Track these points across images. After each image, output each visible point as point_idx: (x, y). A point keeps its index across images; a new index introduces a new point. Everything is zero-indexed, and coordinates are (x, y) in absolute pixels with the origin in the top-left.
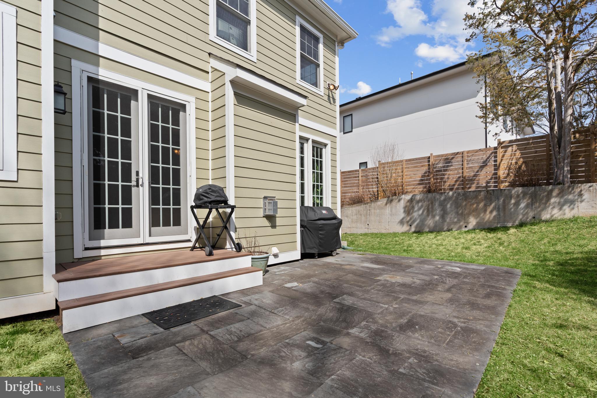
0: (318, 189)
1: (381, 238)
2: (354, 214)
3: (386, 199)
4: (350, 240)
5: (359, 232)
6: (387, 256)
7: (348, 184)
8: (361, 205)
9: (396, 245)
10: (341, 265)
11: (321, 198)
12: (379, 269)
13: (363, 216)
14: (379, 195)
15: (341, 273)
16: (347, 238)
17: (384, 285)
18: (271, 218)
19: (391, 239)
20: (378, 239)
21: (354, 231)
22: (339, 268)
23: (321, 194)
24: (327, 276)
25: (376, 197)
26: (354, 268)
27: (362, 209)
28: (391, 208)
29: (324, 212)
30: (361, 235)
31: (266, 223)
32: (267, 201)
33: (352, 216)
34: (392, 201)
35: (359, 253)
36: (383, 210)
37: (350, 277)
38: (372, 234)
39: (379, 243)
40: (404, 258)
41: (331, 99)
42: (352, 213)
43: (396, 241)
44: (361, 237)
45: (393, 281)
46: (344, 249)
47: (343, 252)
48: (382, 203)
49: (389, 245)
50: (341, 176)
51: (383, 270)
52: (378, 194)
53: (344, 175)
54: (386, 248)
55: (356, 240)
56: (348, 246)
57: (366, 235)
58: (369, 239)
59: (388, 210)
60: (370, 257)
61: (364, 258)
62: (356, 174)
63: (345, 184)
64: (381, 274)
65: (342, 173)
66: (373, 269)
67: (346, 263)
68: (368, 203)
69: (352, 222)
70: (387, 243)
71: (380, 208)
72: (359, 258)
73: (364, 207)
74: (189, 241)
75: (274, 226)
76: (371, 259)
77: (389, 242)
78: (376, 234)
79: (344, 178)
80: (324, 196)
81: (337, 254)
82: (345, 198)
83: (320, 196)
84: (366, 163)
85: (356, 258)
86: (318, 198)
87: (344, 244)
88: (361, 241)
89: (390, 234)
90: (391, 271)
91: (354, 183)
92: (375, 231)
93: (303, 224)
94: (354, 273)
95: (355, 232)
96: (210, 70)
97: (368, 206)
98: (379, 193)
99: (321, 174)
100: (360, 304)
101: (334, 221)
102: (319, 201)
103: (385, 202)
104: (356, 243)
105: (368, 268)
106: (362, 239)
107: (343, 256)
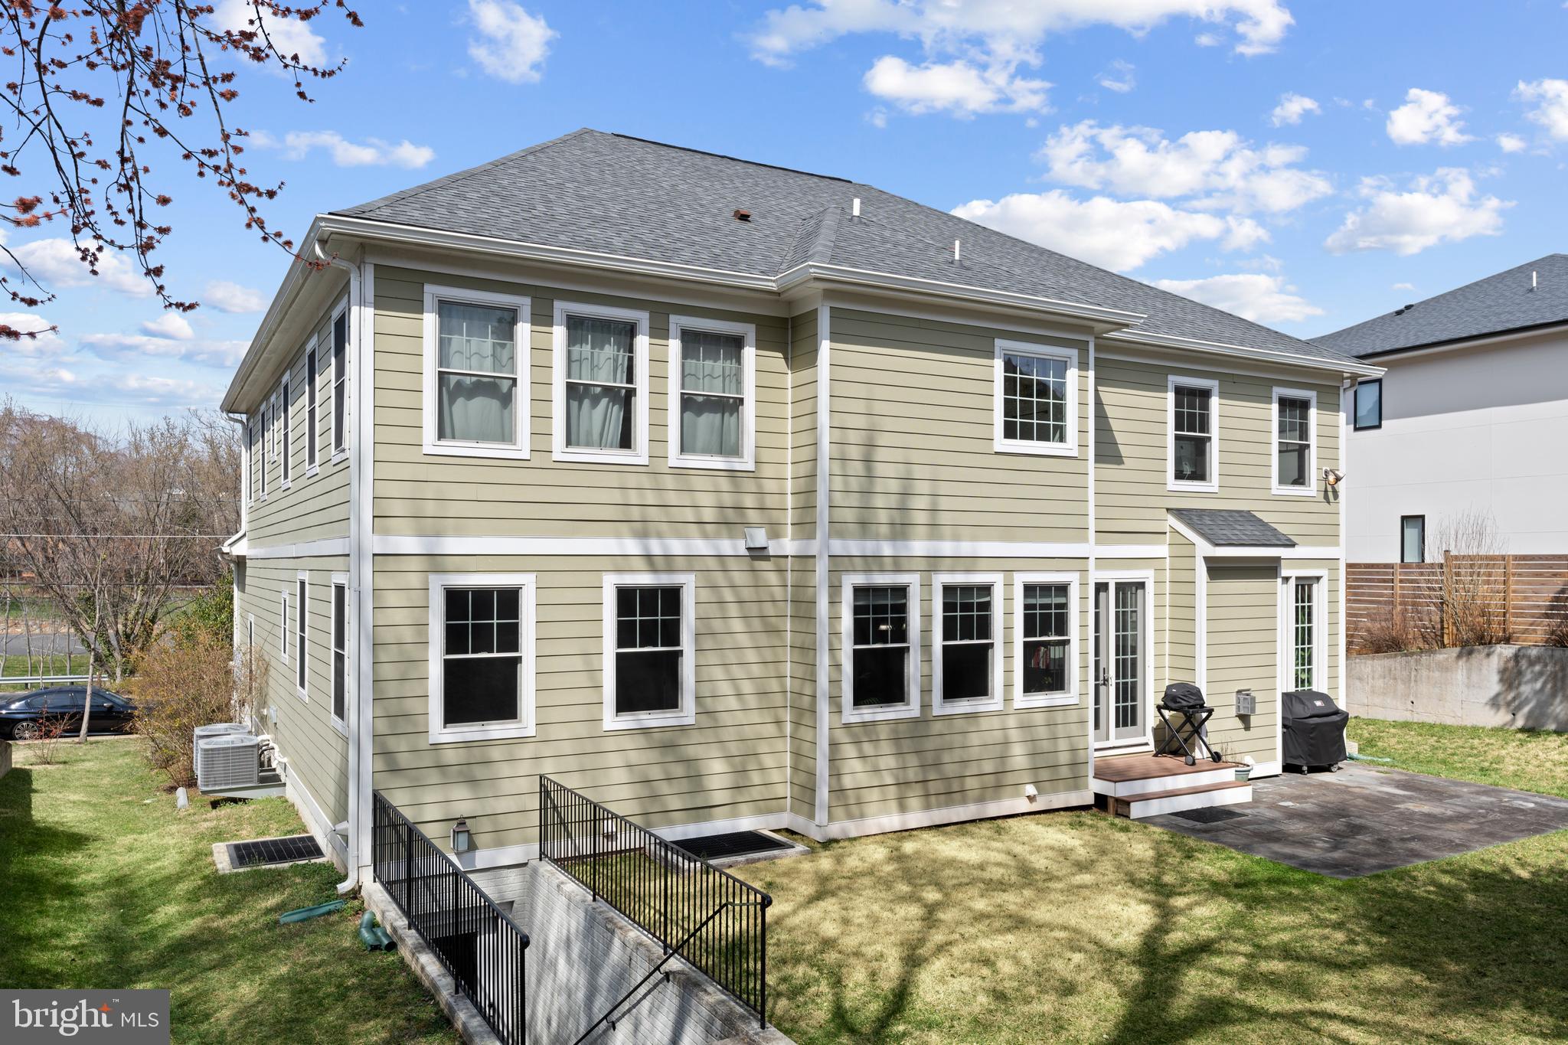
0: (1304, 658)
1: (1440, 737)
2: (1377, 676)
3: (1458, 649)
4: (1367, 735)
5: (1390, 719)
6: (1431, 779)
7: (1363, 594)
8: (1396, 656)
9: (1470, 756)
10: (1347, 787)
11: (1309, 670)
12: (1404, 796)
13: (1399, 682)
14: (1446, 631)
15: (1347, 797)
16: (1359, 731)
17: (1401, 813)
18: (1244, 719)
19: (1460, 743)
20: (1432, 741)
21: (1378, 714)
22: (1345, 790)
23: (1310, 663)
24: (1328, 799)
25: (1439, 633)
26: (1367, 792)
27: (1398, 665)
28: (1469, 670)
29: (1318, 703)
30: (1395, 725)
31: (1239, 724)
32: (1242, 697)
33: (1373, 678)
34: (1470, 653)
35: (1381, 769)
36: (1449, 674)
37: (1359, 802)
38: (1422, 725)
39: (1434, 748)
40: (1456, 784)
41: (1330, 495)
42: (1373, 671)
43: (1472, 748)
44: (1392, 730)
45: (1417, 810)
46: (1351, 758)
47: (1350, 765)
48: (1447, 659)
49: (1453, 754)
50: (1348, 573)
51: (1410, 798)
52: (1442, 628)
53: (1354, 573)
54: (1444, 762)
55: (1380, 737)
56: (1360, 750)
57: (1406, 725)
58: (1412, 736)
59: (1460, 672)
60: (1397, 777)
61: (1386, 778)
62: (1387, 574)
63: (1355, 594)
64: (1403, 802)
65: (1349, 566)
66: (1394, 795)
67: (1356, 784)
68: (1412, 654)
69: (1373, 692)
70: (1450, 751)
71: (1444, 668)
72: (1377, 779)
73: (1404, 663)
74: (1147, 744)
75: (1247, 728)
76: (1399, 781)
77: (1457, 747)
78: (1432, 726)
79: (1354, 580)
80: (1314, 666)
81: (1339, 768)
82: (1356, 629)
83: (1306, 667)
84: (1422, 517)
85: (1372, 778)
86: (1304, 670)
87: (1351, 747)
88: (1393, 741)
89: (1464, 728)
90: (1421, 800)
91: (1382, 595)
92: (1431, 720)
93: (1286, 723)
94: (1366, 798)
95: (1380, 717)
96: (1168, 530)
97: (1412, 660)
98: (1446, 626)
99: (1310, 629)
100: (1369, 824)
101: (1335, 718)
102: (1305, 676)
103: (1455, 655)
104: (1380, 744)
105: (1387, 793)
106: (1394, 736)
107: (1350, 772)
